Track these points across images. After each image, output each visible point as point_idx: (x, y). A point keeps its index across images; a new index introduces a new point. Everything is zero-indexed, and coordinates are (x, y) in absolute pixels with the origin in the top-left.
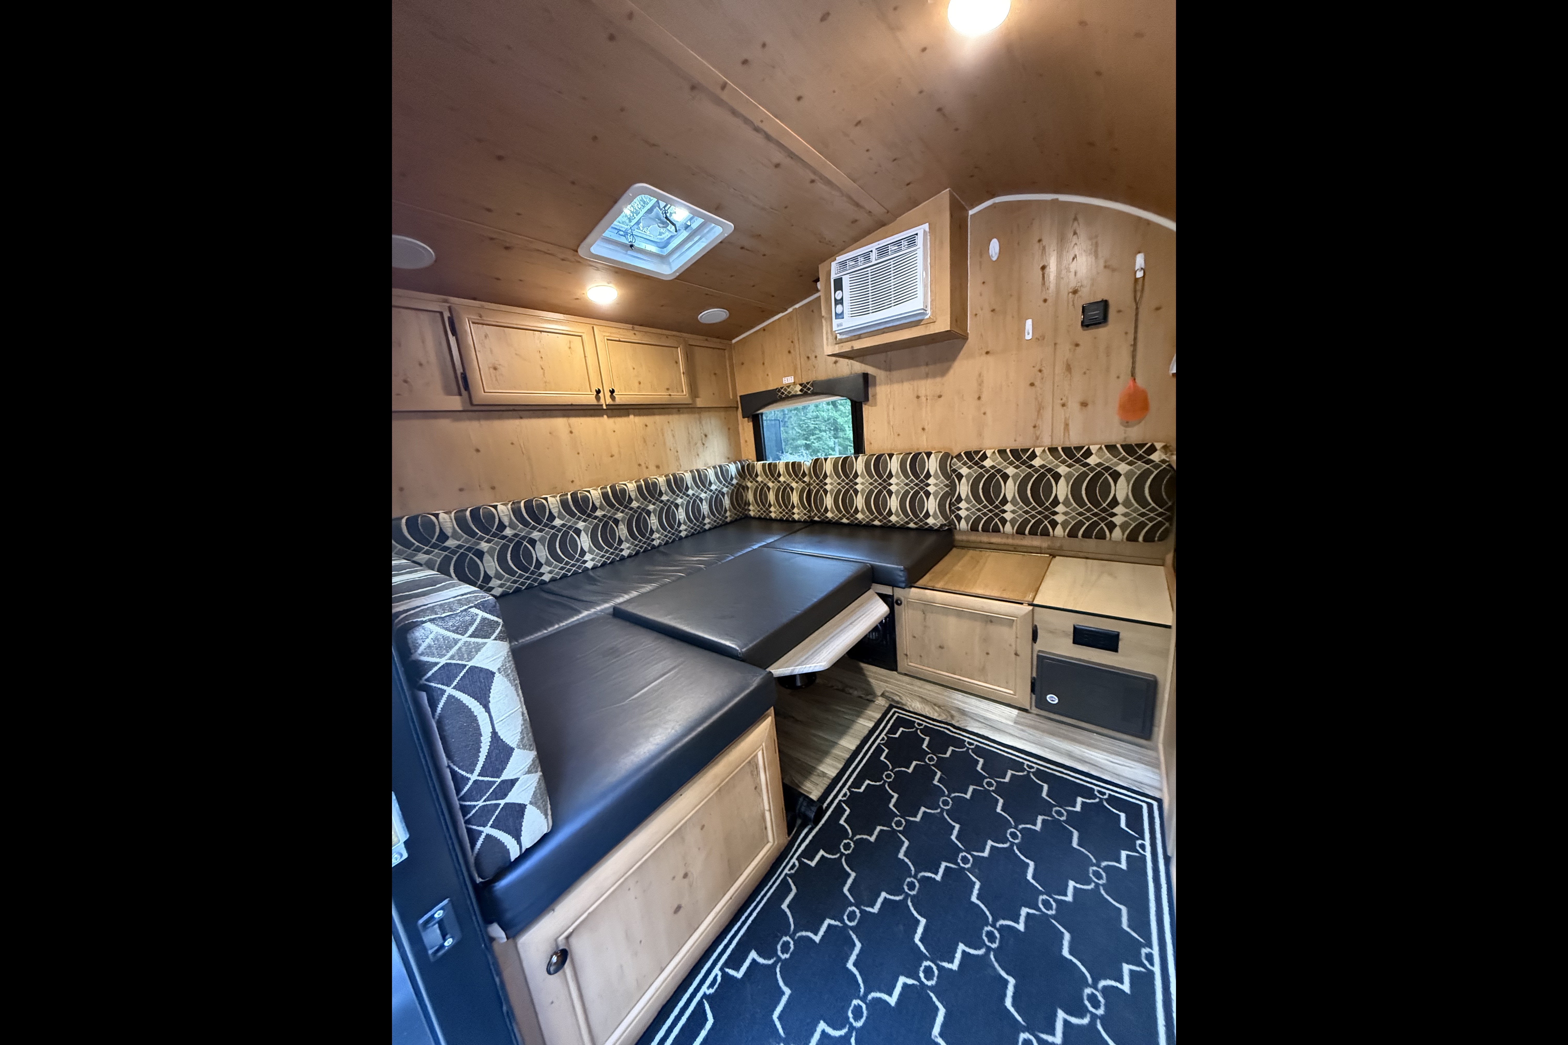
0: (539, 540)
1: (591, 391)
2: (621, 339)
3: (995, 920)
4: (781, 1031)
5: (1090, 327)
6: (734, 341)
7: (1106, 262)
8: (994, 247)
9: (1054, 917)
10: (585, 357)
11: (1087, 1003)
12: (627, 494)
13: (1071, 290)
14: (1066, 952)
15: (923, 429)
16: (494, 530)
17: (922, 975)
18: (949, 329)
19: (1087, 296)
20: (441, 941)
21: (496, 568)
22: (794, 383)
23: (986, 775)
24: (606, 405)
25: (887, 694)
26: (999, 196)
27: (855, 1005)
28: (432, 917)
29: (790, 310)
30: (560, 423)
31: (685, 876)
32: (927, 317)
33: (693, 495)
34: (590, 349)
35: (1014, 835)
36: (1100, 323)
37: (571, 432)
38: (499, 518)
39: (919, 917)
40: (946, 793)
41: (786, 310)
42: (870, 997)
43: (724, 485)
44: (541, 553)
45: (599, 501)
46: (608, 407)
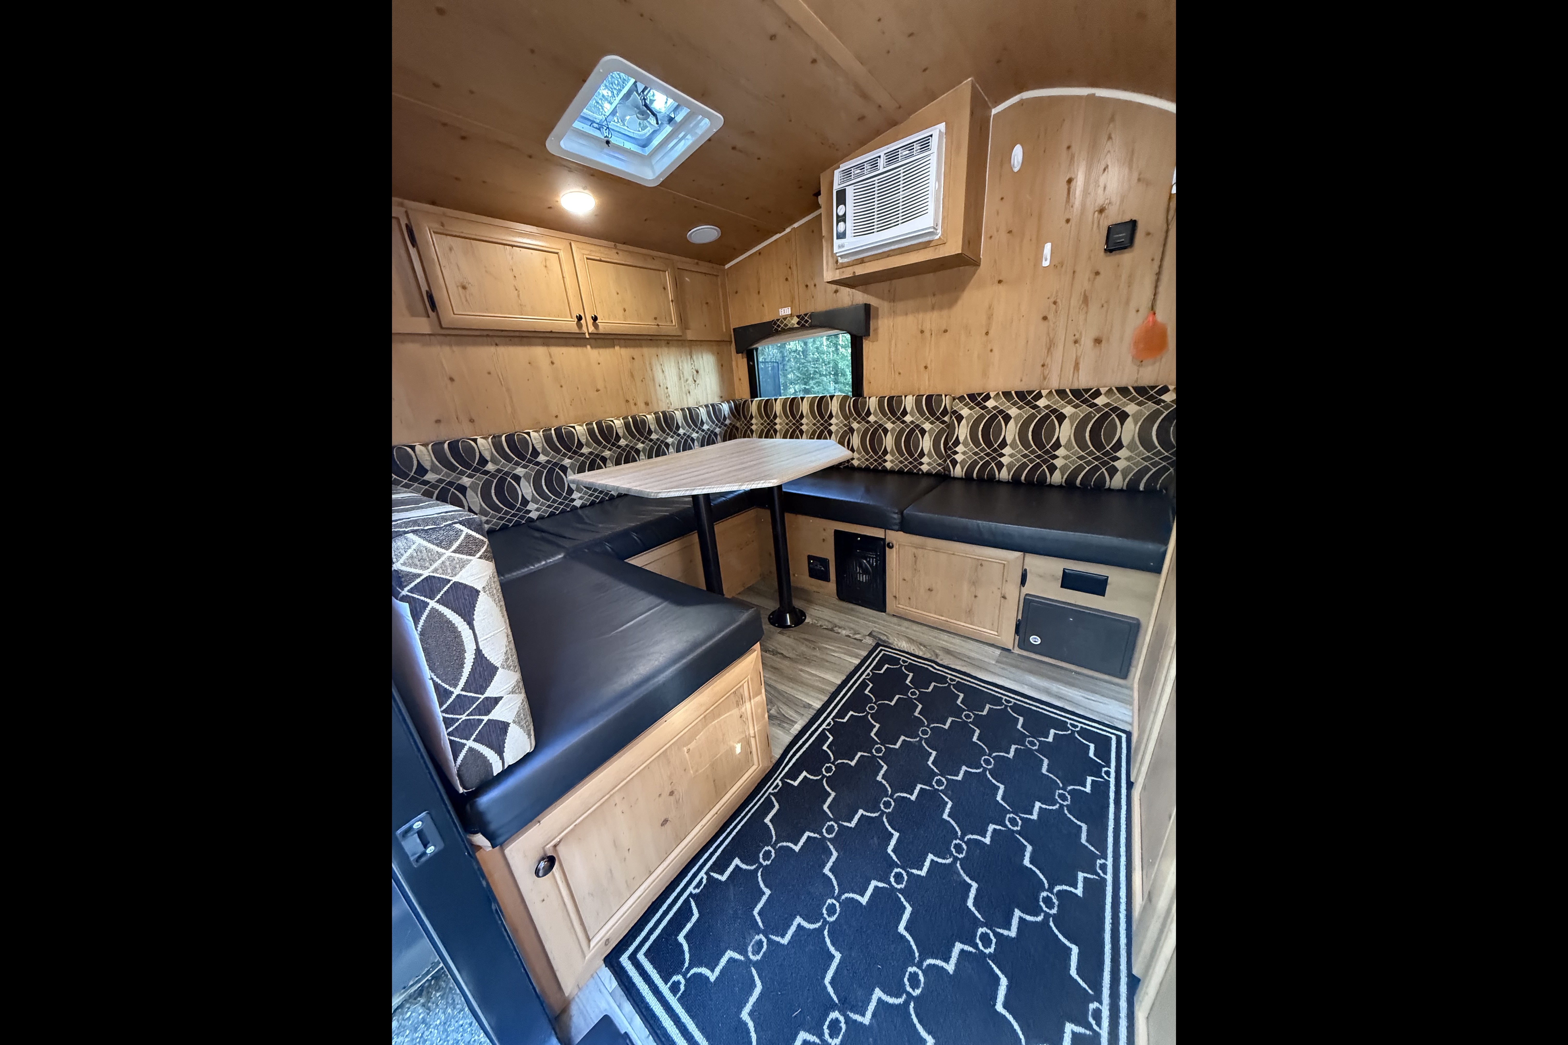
0: (524, 476)
1: (572, 318)
2: (602, 259)
3: (964, 834)
4: (760, 924)
5: (1114, 252)
6: (727, 266)
7: (1140, 174)
8: (1018, 153)
9: (1019, 833)
10: (563, 277)
11: (1041, 904)
12: (615, 431)
13: (1096, 209)
14: (1027, 862)
15: (926, 367)
16: (475, 465)
17: (892, 880)
18: (960, 252)
19: (1114, 216)
20: (421, 848)
21: (480, 503)
22: (791, 315)
23: (965, 708)
24: (589, 334)
25: (874, 634)
26: (1028, 90)
27: (829, 904)
28: (411, 828)
29: (788, 230)
30: (539, 352)
31: (672, 793)
32: (937, 237)
33: (684, 434)
34: (567, 268)
35: (987, 762)
36: (1125, 248)
37: (552, 363)
38: (480, 452)
39: (893, 831)
40: (926, 723)
41: (784, 230)
42: (843, 897)
43: (717, 425)
44: (526, 489)
45: (585, 437)
46: (592, 336)
